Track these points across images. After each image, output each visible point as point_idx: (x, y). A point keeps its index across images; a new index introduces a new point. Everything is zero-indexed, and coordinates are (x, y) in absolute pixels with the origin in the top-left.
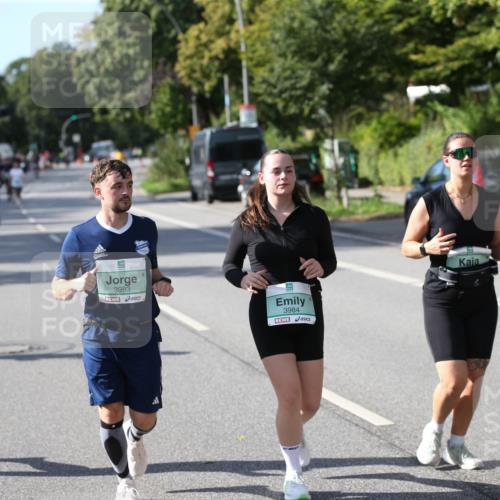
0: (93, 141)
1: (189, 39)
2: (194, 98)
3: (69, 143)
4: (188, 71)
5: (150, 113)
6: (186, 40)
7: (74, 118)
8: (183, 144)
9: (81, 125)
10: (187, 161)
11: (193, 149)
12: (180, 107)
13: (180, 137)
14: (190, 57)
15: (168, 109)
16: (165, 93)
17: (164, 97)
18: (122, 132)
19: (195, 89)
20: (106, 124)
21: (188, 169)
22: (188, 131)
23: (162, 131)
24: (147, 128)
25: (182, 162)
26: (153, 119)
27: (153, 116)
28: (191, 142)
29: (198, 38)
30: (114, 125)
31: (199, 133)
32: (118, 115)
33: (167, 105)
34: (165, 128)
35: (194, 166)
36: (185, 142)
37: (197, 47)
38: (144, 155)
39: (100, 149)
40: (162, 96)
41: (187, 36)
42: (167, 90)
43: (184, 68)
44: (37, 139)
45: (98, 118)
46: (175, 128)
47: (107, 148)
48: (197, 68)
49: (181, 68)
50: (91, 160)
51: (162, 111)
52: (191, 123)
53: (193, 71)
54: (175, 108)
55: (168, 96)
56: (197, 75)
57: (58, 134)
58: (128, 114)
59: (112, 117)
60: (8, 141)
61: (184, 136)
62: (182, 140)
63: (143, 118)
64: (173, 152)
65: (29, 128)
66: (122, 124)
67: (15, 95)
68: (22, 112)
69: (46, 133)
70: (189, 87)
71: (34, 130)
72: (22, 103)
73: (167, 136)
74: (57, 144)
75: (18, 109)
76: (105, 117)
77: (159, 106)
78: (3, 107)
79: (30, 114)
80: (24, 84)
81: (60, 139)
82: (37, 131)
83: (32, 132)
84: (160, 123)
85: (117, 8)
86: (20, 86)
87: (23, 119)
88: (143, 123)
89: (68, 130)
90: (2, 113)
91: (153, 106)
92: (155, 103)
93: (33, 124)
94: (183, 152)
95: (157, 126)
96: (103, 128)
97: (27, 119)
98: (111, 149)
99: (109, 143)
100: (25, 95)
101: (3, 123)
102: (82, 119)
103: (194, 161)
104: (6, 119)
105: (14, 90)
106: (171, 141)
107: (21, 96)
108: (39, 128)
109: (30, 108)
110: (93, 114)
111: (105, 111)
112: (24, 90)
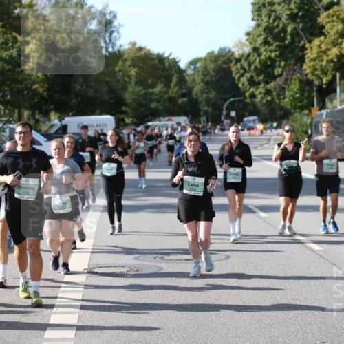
0: (245, 116)
1: (314, 48)
2: (315, 89)
3: (228, 116)
4: (312, 69)
5: (284, 98)
6: (311, 48)
7: (232, 100)
8: (307, 120)
9: (236, 105)
10: (310, 132)
11: (314, 123)
12: (306, 94)
13: (305, 115)
14: (314, 60)
15: (298, 95)
16: (295, 84)
17: (295, 86)
18: (264, 110)
19: (316, 82)
20: (254, 105)
21: (310, 137)
22: (310, 111)
23: (293, 111)
24: (282, 108)
25: (306, 132)
26: (286, 102)
27: (287, 100)
28: (312, 119)
29: (319, 47)
30: (259, 104)
31: (320, 112)
32: (262, 98)
33: (296, 93)
34: (296, 109)
35: (313, 135)
36: (307, 118)
37: (318, 53)
38: (279, 126)
39: (249, 121)
40: (294, 86)
41: (312, 45)
42: (297, 82)
43: (309, 67)
44: (206, 113)
46: (302, 109)
47: (254, 121)
48: (318, 67)
49: (307, 67)
50: (243, 130)
51: (293, 96)
52: (313, 106)
53: (316, 70)
54: (302, 95)
55: (297, 87)
56: (318, 72)
57: (222, 110)
58: (269, 98)
59: (258, 100)
60: (186, 114)
61: (308, 114)
62: (306, 117)
63: (280, 101)
64: (300, 125)
65: (200, 106)
66: (264, 105)
67: (191, 83)
68: (197, 95)
69: (212, 110)
70: (313, 81)
71: (204, 108)
72: (197, 89)
73: (296, 114)
74: (220, 118)
75: (194, 93)
76: (253, 100)
77: (291, 93)
78: (184, 91)
79: (202, 97)
80: (198, 76)
81: (222, 114)
82: (206, 108)
83: (202, 108)
84: (291, 105)
85: (264, 24)
86: (196, 76)
87: (197, 100)
88: (279, 104)
89: (227, 108)
90: (183, 95)
91: (287, 93)
92: (289, 91)
93: (204, 103)
94: (307, 126)
95: (289, 107)
96: (252, 107)
97: (200, 100)
98: (257, 121)
99: (255, 117)
100: (199, 83)
101: (183, 102)
102: (237, 101)
103: (313, 132)
104: (185, 99)
105: (191, 80)
106: (299, 117)
107: (196, 84)
108: (208, 106)
109: (202, 92)
110: (245, 98)
111: (253, 96)
112: (198, 80)
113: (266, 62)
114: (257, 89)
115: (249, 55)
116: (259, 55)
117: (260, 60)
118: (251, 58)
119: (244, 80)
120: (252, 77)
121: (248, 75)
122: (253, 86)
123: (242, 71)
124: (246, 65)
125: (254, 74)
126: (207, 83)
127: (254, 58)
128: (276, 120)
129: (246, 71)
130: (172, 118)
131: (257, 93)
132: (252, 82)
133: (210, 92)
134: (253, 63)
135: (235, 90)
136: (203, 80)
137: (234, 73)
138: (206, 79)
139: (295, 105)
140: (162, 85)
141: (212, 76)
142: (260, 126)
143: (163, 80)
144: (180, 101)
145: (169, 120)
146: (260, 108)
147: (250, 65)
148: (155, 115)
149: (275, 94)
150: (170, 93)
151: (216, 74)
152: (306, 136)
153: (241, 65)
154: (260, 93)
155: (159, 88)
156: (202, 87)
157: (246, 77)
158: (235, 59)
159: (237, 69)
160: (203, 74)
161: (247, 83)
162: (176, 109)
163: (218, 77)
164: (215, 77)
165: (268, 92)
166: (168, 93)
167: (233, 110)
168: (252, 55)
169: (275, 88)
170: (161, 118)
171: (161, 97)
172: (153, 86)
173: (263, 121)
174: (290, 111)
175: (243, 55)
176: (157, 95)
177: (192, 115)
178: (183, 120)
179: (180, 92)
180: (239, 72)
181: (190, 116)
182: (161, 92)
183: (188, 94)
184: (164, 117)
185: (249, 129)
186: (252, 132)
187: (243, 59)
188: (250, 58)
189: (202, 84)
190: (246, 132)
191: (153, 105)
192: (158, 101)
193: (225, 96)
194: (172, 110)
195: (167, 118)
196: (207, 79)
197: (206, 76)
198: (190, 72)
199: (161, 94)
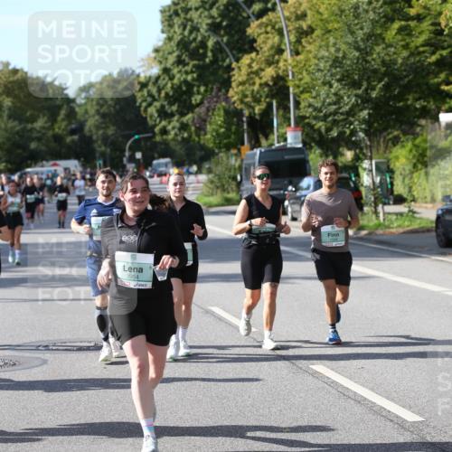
0: (154, 159)
1: (242, 67)
2: (245, 119)
3: (132, 159)
4: (240, 96)
5: (205, 134)
6: (239, 68)
7: (137, 137)
8: (234, 162)
9: (143, 143)
10: (239, 178)
11: (244, 166)
12: (233, 128)
13: (232, 155)
14: (243, 83)
15: (222, 130)
16: (219, 115)
17: (219, 118)
18: (178, 149)
19: (246, 112)
20: (165, 143)
21: (239, 184)
22: (239, 150)
23: (217, 151)
24: (203, 147)
25: (234, 178)
26: (208, 139)
27: (209, 136)
28: (242, 160)
29: (250, 66)
30: (172, 144)
31: (252, 152)
32: (176, 135)
33: (221, 127)
34: (220, 148)
35: (244, 182)
36: (236, 160)
37: (248, 75)
38: (199, 172)
39: (159, 165)
40: (217, 118)
41: (240, 65)
42: (222, 113)
43: (236, 93)
44: (103, 155)
45: (158, 138)
46: (228, 147)
47: (166, 165)
48: (248, 93)
49: (234, 94)
50: (151, 177)
51: (217, 131)
52: (243, 144)
53: (246, 96)
54: (228, 129)
55: (222, 119)
56: (248, 99)
57: (124, 151)
58: (186, 135)
59: (170, 137)
60: (77, 158)
61: (236, 155)
62: (234, 158)
63: (199, 138)
64: (226, 169)
65: (96, 145)
66: (180, 143)
67: (84, 116)
68: (90, 131)
69: (111, 150)
70: (242, 110)
71: (100, 148)
72: (91, 123)
73: (221, 154)
74: (122, 161)
75: (87, 129)
76: (165, 137)
77: (214, 127)
78: (73, 126)
79: (97, 134)
80: (92, 106)
81: (124, 156)
82: (103, 148)
83: (98, 149)
84: (215, 143)
85: (177, 38)
86: (89, 107)
87: (91, 137)
88: (199, 142)
89: (130, 148)
90: (73, 132)
91: (208, 127)
92: (210, 124)
93: (99, 142)
94: (235, 169)
95: (211, 145)
96: (163, 147)
97: (94, 137)
98: (170, 165)
99: (168, 160)
100: (94, 116)
101: (73, 141)
102: (143, 138)
103: (244, 177)
104: (76, 137)
105: (83, 111)
106: (224, 159)
107: (89, 117)
108: (105, 145)
109: (98, 128)
110: (154, 134)
111: (164, 131)
112: (92, 111)
113: (180, 87)
114: (169, 123)
115: (158, 78)
116: (172, 78)
117: (172, 84)
118: (161, 82)
119: (152, 110)
120: (163, 106)
121: (157, 104)
122: (165, 119)
123: (149, 99)
124: (154, 91)
125: (166, 103)
126: (104, 116)
127: (164, 82)
128: (195, 163)
129: (154, 99)
130: (58, 162)
131: (169, 127)
132: (163, 114)
133: (108, 127)
134: (163, 88)
135: (141, 124)
136: (98, 112)
137: (139, 101)
138: (102, 111)
139: (220, 143)
140: (46, 118)
141: (110, 106)
142: (174, 171)
143: (46, 112)
144: (69, 139)
145: (55, 165)
146: (174, 147)
147: (159, 91)
148: (35, 158)
149: (193, 128)
150: (57, 130)
151: (116, 104)
152: (234, 183)
153: (149, 92)
154: (173, 128)
155: (40, 123)
156: (97, 120)
157: (155, 107)
158: (139, 83)
159: (143, 96)
160: (98, 104)
161: (156, 115)
162: (63, 150)
163: (118, 107)
164: (114, 107)
165: (184, 127)
166: (54, 129)
167: (139, 150)
168: (162, 78)
169: (193, 121)
170: (44, 162)
171: (44, 134)
172: (33, 120)
173: (178, 164)
174: (214, 151)
175: (150, 77)
176: (39, 132)
177: (85, 158)
178: (74, 165)
179: (69, 128)
180: (145, 101)
181: (82, 159)
182: (44, 128)
183: (78, 130)
184: (47, 160)
185: (160, 175)
186: (164, 179)
187: (151, 84)
188: (159, 82)
189: (97, 117)
190: (156, 179)
191: (33, 145)
192: (39, 139)
193: (127, 132)
194: (58, 152)
195: (52, 163)
196: (104, 110)
197: (102, 106)
198: (80, 101)
199: (43, 131)
